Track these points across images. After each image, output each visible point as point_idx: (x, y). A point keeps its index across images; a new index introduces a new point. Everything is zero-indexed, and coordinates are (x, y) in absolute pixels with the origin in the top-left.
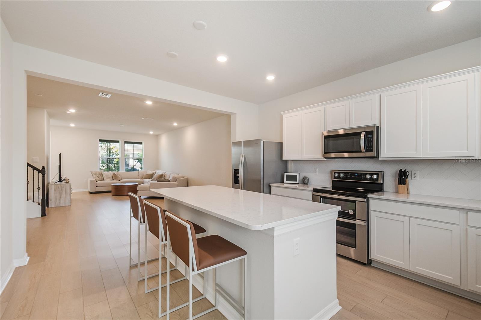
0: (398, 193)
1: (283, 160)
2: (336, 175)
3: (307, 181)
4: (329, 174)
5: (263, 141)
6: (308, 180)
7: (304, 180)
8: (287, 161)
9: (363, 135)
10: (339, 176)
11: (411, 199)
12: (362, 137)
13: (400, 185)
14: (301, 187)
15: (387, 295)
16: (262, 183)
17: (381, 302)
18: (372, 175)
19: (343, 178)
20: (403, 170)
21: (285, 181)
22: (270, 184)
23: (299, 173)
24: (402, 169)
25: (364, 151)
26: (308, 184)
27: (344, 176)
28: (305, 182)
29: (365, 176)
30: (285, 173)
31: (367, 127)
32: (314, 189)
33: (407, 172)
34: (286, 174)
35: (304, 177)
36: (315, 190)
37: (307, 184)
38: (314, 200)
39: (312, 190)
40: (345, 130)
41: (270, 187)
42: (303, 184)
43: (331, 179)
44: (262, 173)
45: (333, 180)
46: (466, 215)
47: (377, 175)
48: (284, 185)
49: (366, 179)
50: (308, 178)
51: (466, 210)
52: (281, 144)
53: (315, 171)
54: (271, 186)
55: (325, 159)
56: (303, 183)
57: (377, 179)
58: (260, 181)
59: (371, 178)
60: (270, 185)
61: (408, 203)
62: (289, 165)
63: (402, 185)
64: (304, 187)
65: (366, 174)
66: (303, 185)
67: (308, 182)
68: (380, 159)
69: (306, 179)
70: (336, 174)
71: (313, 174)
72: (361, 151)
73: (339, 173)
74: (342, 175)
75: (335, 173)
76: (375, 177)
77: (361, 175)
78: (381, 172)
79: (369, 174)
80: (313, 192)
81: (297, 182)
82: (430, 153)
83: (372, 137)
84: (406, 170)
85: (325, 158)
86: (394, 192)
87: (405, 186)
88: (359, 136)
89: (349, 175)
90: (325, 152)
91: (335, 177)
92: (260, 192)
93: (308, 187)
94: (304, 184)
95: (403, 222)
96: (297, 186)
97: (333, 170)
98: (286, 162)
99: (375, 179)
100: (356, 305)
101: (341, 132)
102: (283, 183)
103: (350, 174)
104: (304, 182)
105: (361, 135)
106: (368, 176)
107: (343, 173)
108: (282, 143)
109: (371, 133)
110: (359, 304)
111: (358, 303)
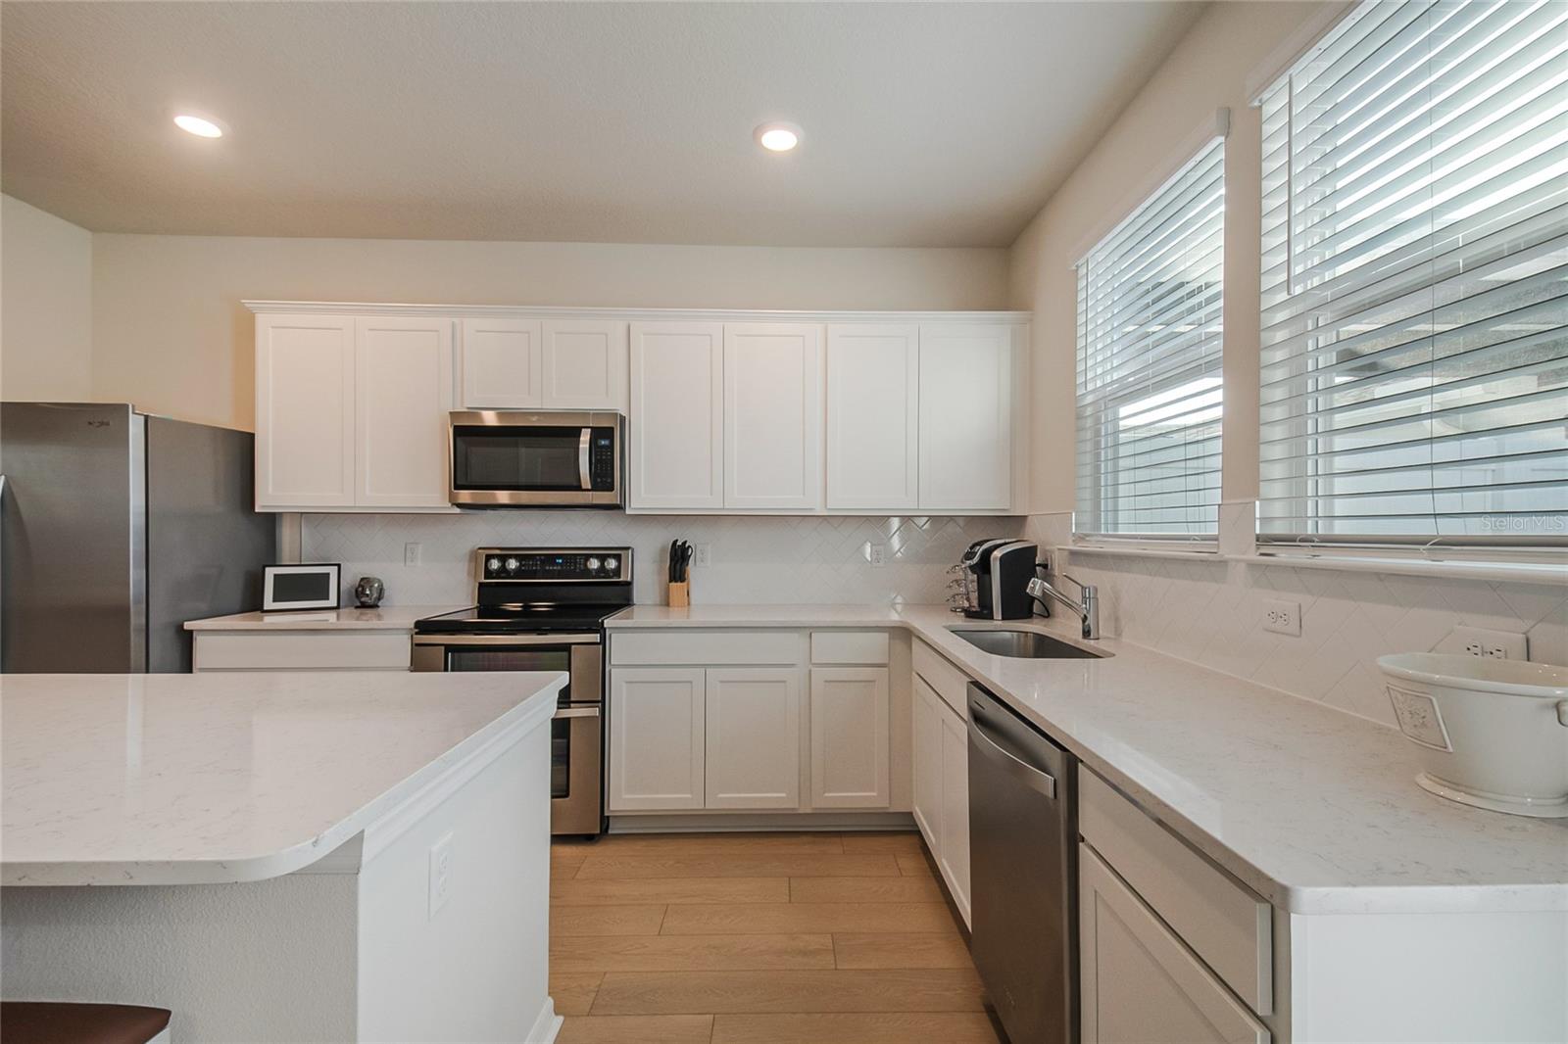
0: (668, 605)
1: (257, 510)
2: (495, 564)
3: (375, 595)
4: (466, 564)
5: (147, 418)
6: (381, 590)
7: (364, 589)
8: (274, 514)
9: (585, 438)
10: (504, 566)
11: (697, 618)
12: (585, 443)
13: (673, 584)
14: (346, 622)
15: (668, 905)
16: (136, 620)
17: (659, 935)
18: (602, 558)
19: (518, 573)
20: (679, 543)
21: (269, 603)
22: (188, 625)
23: (339, 566)
24: (677, 540)
25: (590, 487)
26: (380, 604)
27: (521, 565)
28: (365, 597)
29: (586, 565)
30: (267, 569)
31: (597, 415)
32: (418, 624)
33: (689, 547)
34: (270, 573)
35: (362, 579)
36: (424, 627)
37: (378, 607)
38: (418, 664)
39: (412, 626)
40: (502, 413)
41: (186, 639)
42: (357, 607)
43: (475, 581)
44: (135, 574)
45: (481, 584)
46: (808, 640)
47: (618, 558)
48: (262, 620)
49: (587, 572)
50: (379, 581)
51: (810, 630)
52: (246, 444)
53: (409, 554)
54: (191, 632)
55: (458, 510)
56: (359, 604)
57: (617, 572)
58: (123, 612)
59: (602, 569)
60: (185, 628)
61: (689, 630)
62: (287, 536)
63: (679, 584)
64: (364, 618)
65: (588, 557)
66: (359, 611)
67: (380, 598)
68: (628, 512)
69: (371, 586)
70: (493, 561)
71: (402, 564)
72: (581, 486)
73: (503, 559)
74: (513, 564)
75: (489, 558)
76: (612, 564)
77: (572, 561)
78: (627, 548)
79: (597, 556)
80: (416, 633)
81: (332, 602)
82: (740, 501)
83: (611, 447)
84: (685, 542)
85: (460, 506)
86: (656, 605)
87: (685, 584)
88: (573, 439)
89: (535, 561)
90: (459, 483)
91: (488, 573)
92: (128, 671)
93: (379, 617)
94: (364, 606)
95: (691, 682)
96: (331, 617)
97: (480, 548)
98: (271, 520)
99: (613, 570)
100: (600, 985)
101: (490, 419)
102: (258, 613)
103: (541, 560)
104: (363, 599)
105: (579, 436)
106: (594, 564)
107: (516, 557)
108: (252, 436)
109: (607, 432)
110: (607, 976)
111: (605, 973)
